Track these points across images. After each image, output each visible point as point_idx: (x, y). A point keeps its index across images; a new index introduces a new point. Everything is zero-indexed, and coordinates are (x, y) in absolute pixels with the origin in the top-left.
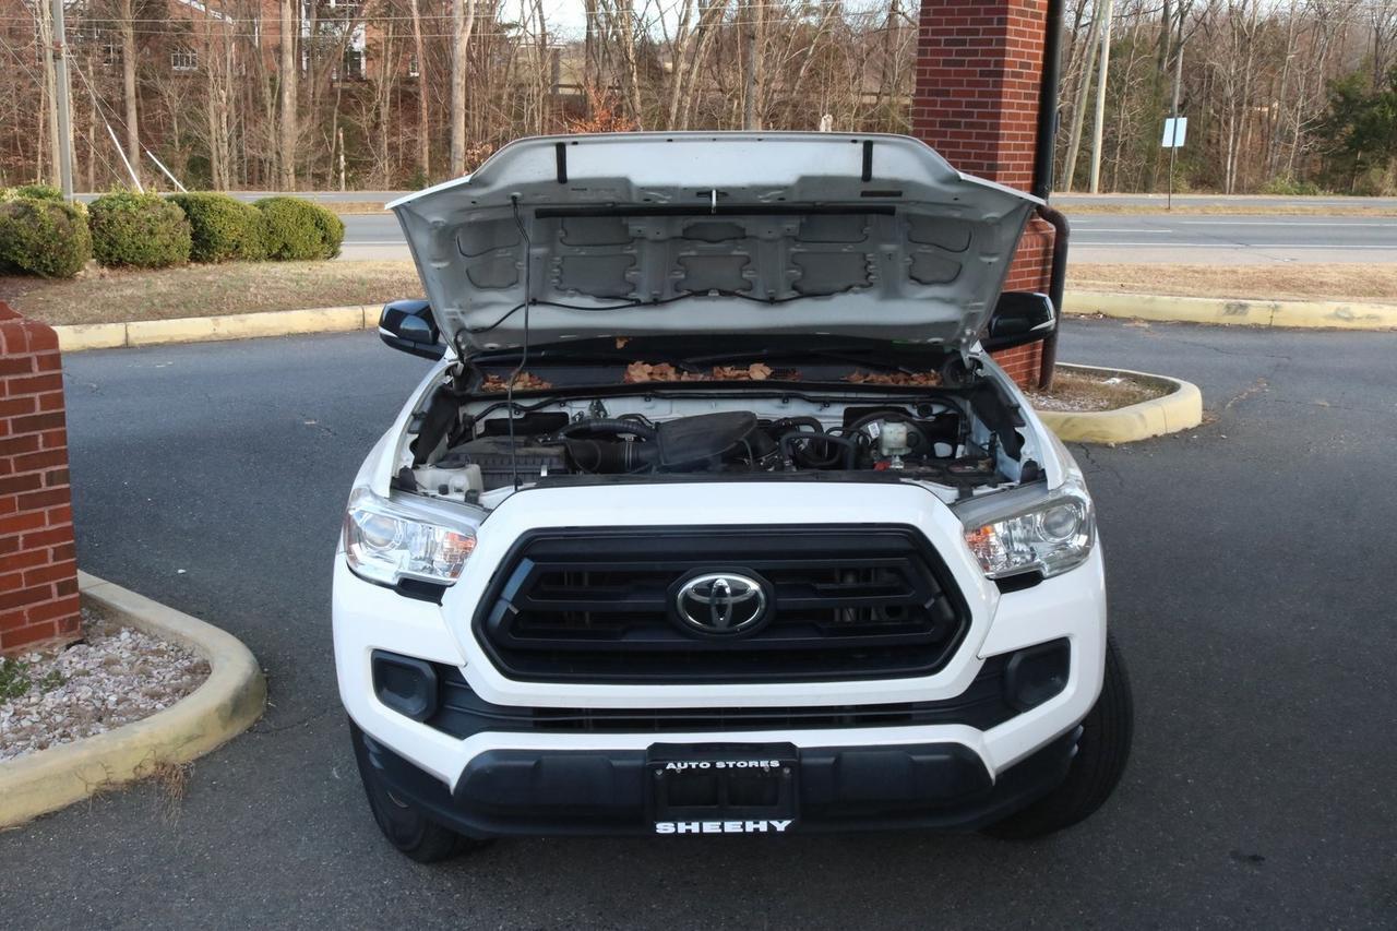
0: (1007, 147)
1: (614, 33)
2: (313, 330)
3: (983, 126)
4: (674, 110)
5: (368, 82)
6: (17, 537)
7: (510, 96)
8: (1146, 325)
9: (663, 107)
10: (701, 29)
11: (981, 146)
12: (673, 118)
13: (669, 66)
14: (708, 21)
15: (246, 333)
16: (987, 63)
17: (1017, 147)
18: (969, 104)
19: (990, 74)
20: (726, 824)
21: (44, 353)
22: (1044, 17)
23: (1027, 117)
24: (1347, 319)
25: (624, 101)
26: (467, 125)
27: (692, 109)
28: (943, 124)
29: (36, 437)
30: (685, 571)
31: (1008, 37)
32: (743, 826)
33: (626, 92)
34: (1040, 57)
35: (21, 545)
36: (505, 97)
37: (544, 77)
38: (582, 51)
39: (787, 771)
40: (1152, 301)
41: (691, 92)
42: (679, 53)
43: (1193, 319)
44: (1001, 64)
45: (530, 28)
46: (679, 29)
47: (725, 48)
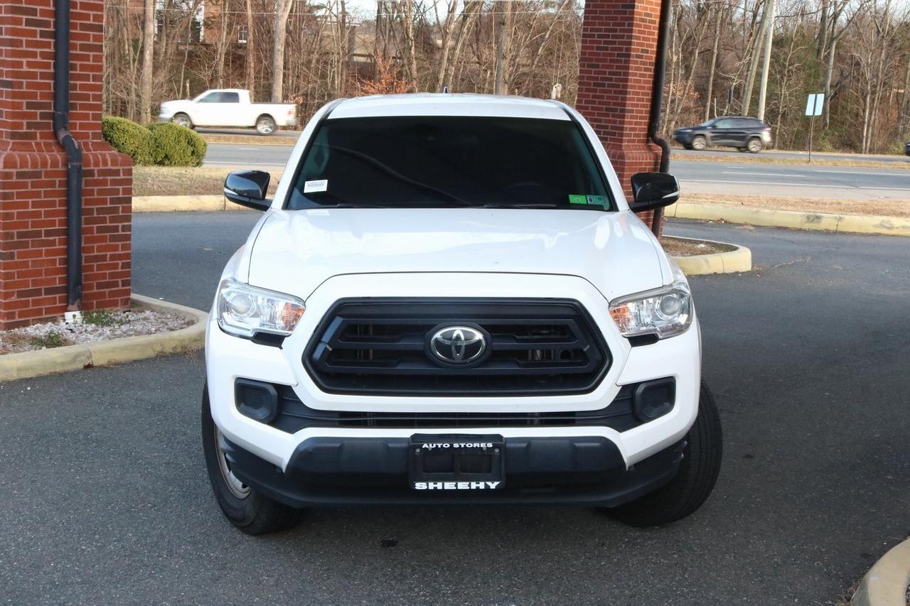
0: (633, 99)
1: (398, 16)
2: (191, 209)
3: (618, 86)
4: (442, 76)
5: (207, 46)
6: (106, 255)
7: (318, 61)
8: (752, 228)
9: (434, 73)
10: (464, 16)
11: (617, 98)
12: (441, 83)
13: (440, 42)
14: (469, 10)
15: (147, 209)
16: (621, 49)
17: (639, 100)
18: (610, 73)
19: (623, 55)
20: (459, 483)
21: (126, 168)
22: (657, 23)
23: (645, 82)
24: (888, 228)
25: (404, 68)
26: (284, 82)
27: (456, 77)
28: (595, 85)
29: (119, 207)
30: (436, 325)
31: (633, 34)
32: (470, 485)
33: (405, 61)
34: (655, 47)
35: (108, 259)
36: (314, 61)
37: (343, 48)
38: (373, 29)
39: (497, 451)
40: (757, 212)
41: (455, 63)
42: (447, 33)
43: (784, 225)
44: (629, 50)
45: (334, 11)
46: (448, 15)
47: (483, 31)
